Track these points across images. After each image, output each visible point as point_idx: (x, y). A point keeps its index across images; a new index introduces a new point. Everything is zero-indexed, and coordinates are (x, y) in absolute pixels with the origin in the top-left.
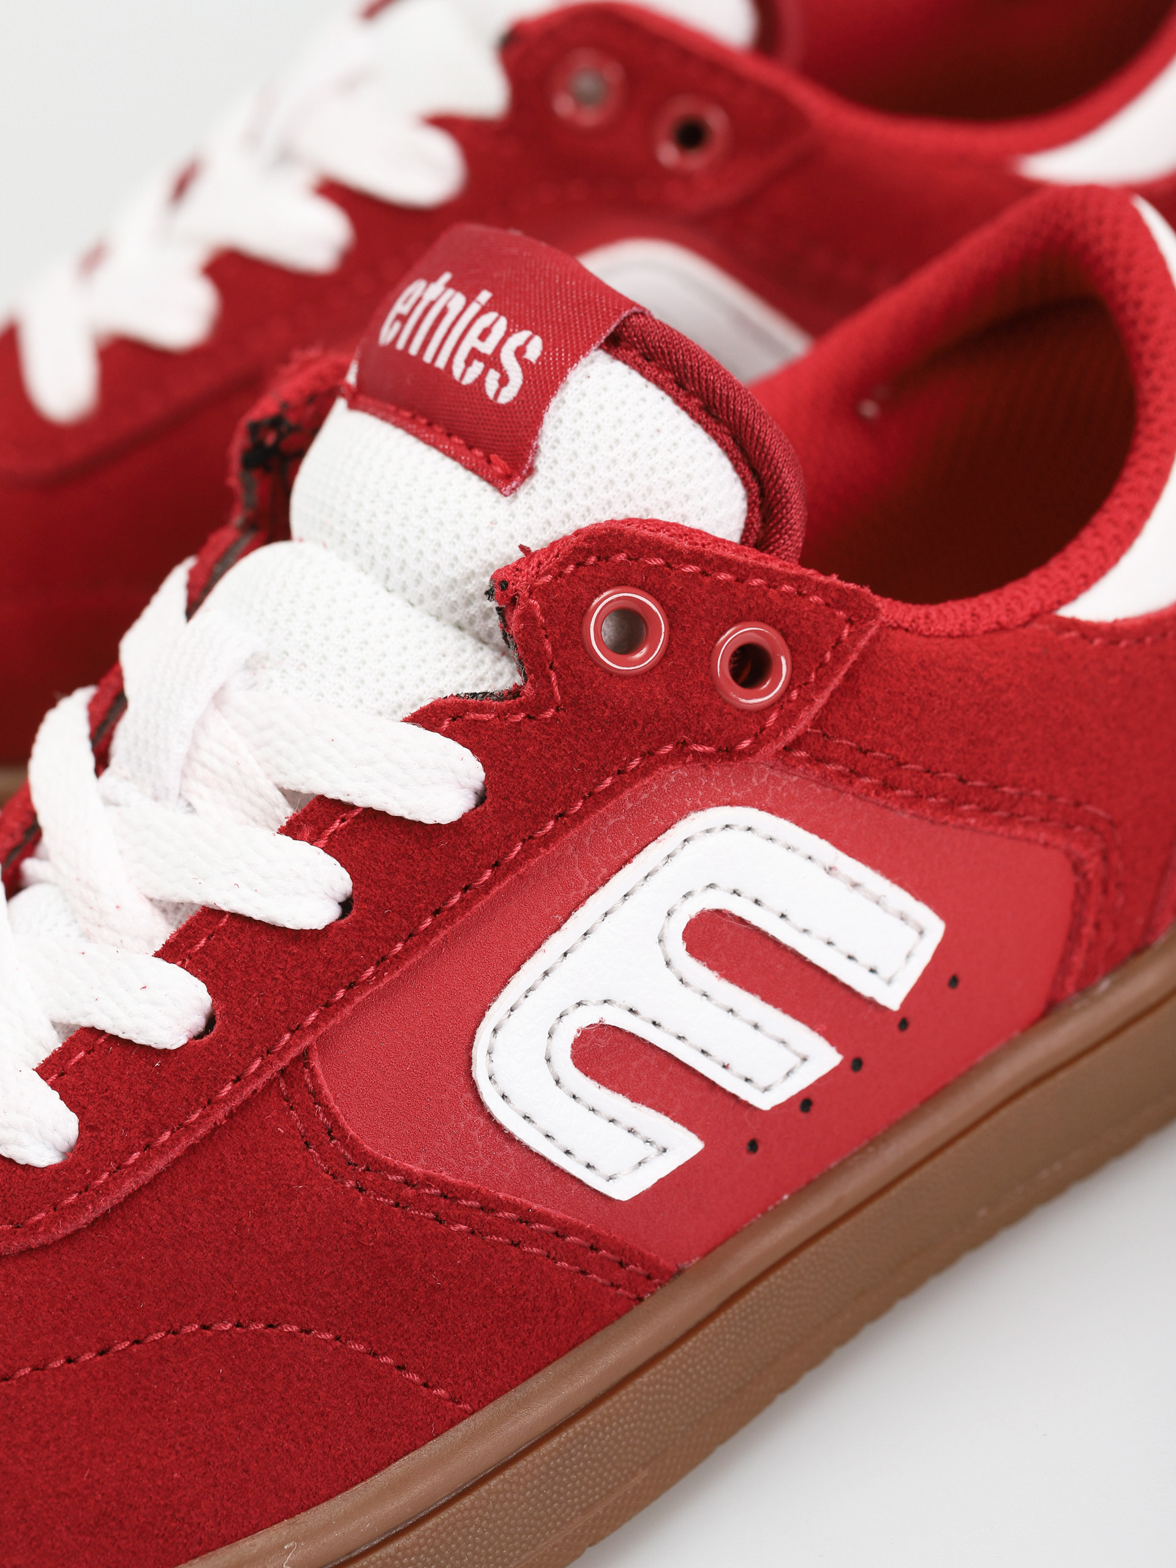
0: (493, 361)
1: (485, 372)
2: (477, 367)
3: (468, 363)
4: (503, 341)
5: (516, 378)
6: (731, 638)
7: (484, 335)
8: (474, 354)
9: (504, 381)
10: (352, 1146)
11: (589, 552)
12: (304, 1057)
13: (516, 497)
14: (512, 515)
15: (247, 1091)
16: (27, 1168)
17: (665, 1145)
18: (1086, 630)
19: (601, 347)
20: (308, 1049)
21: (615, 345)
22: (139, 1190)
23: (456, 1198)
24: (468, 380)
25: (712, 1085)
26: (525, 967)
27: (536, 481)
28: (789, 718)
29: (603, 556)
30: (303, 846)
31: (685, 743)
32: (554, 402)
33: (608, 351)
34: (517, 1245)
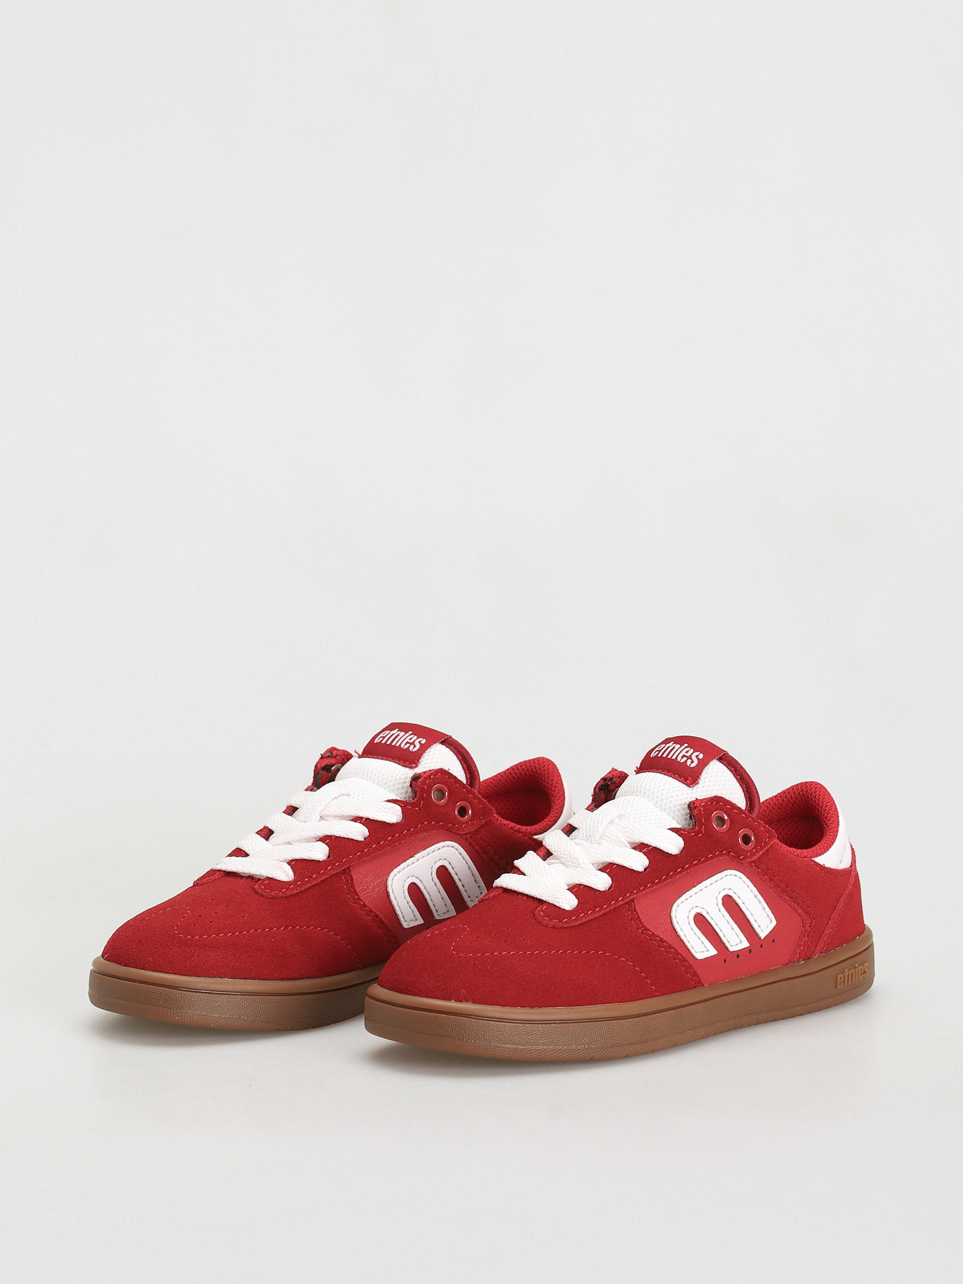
0: (690, 757)
1: (687, 760)
2: (685, 759)
3: (682, 758)
4: (692, 754)
5: (696, 762)
6: (742, 832)
7: (687, 752)
8: (684, 756)
9: (692, 762)
10: (641, 923)
11: (715, 801)
12: (633, 900)
13: (693, 789)
14: (692, 793)
15: (618, 904)
16: (564, 910)
17: (709, 949)
18: (817, 864)
19: (717, 759)
20: (634, 898)
21: (720, 760)
22: (591, 920)
23: (663, 943)
24: (682, 761)
25: (720, 938)
26: (686, 893)
27: (699, 785)
28: (753, 854)
29: (718, 802)
30: (638, 852)
31: (730, 852)
32: (706, 768)
33: (719, 761)
34: (675, 959)
